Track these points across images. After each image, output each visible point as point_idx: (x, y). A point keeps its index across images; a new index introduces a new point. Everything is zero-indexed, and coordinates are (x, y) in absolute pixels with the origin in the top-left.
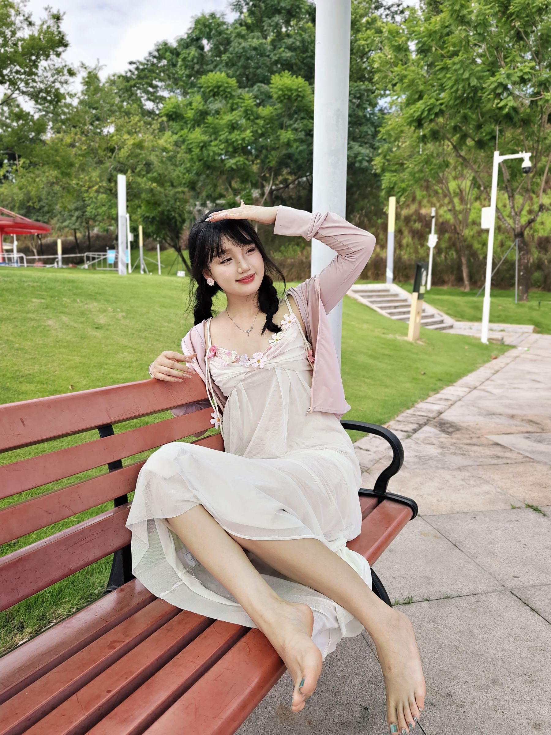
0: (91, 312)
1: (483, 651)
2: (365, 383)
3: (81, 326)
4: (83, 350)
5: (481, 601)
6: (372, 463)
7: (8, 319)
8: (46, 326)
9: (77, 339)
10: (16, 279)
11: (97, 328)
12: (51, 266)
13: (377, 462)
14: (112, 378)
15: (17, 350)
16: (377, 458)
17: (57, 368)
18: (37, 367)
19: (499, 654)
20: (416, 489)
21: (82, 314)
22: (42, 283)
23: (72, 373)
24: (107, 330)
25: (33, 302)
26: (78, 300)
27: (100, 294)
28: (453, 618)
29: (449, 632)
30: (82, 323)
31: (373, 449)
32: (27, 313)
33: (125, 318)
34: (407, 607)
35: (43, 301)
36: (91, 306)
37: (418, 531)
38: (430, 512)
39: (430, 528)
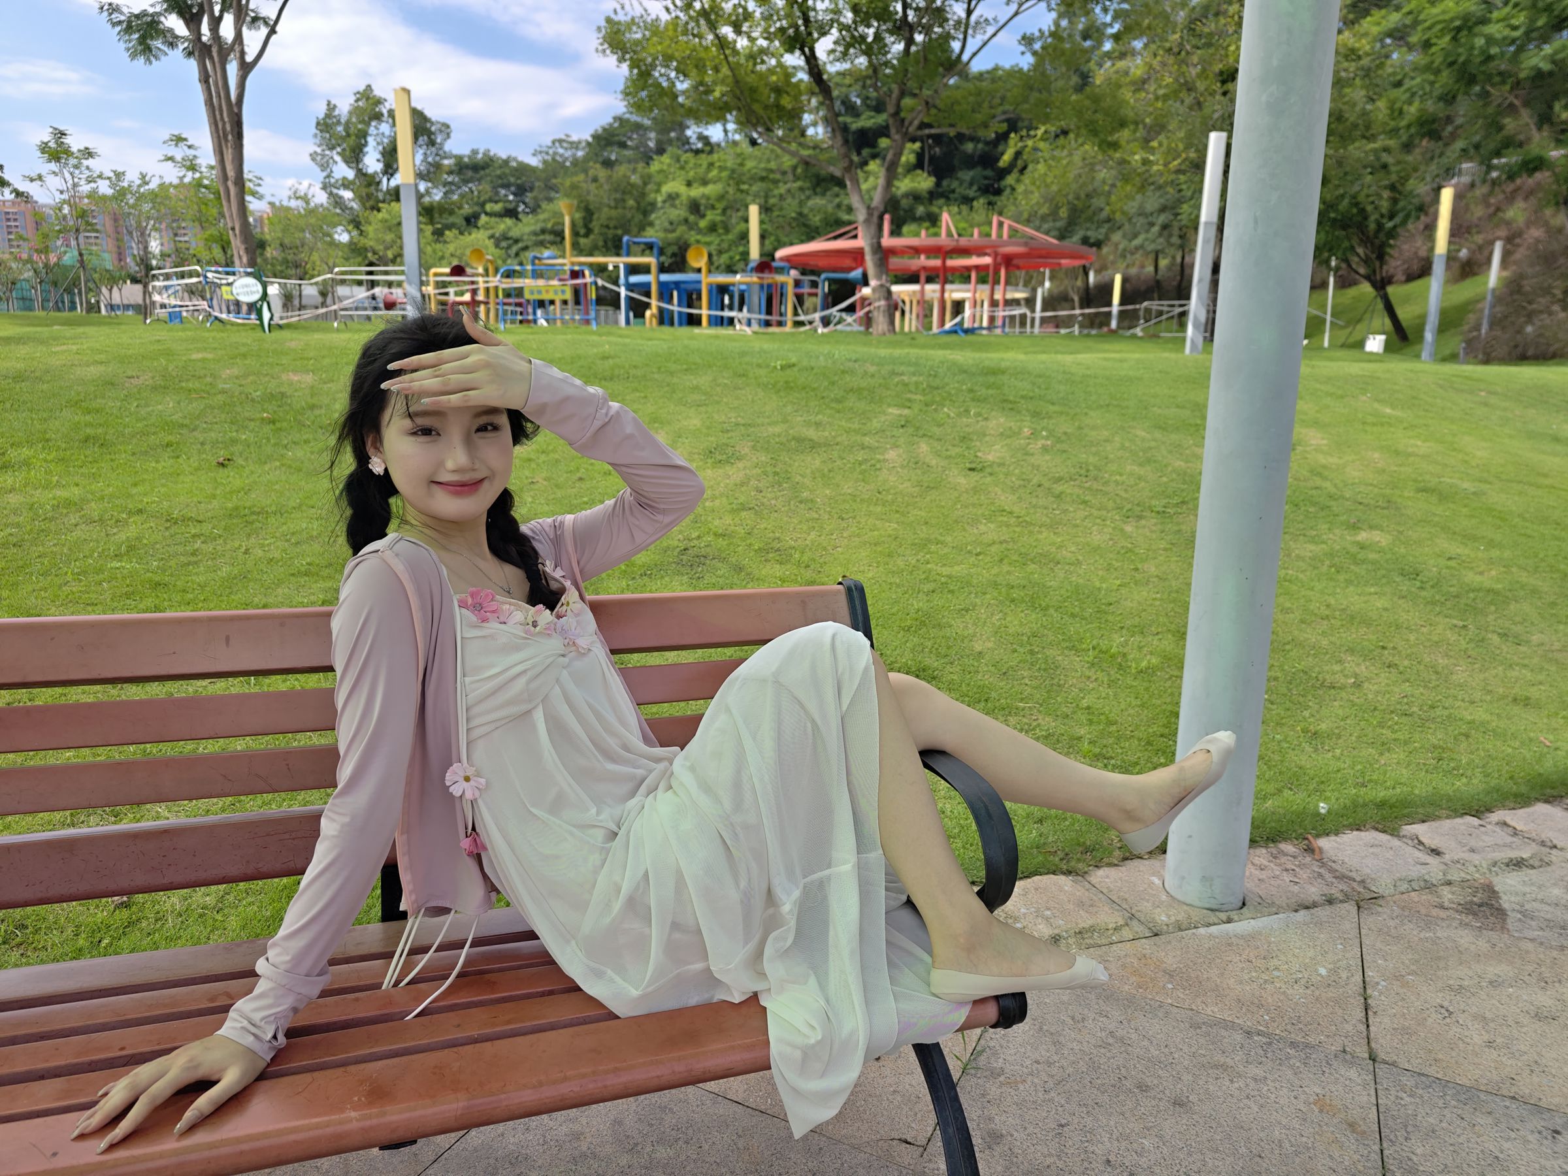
0: (984, 435)
3: (943, 463)
4: (913, 512)
8: (879, 461)
9: (917, 489)
16: (1436, 877)
21: (965, 439)
24: (991, 474)
26: (972, 413)
30: (949, 457)
31: (1454, 854)
36: (992, 424)
37: (1318, 1091)
38: (1420, 1061)
39: (1365, 1098)
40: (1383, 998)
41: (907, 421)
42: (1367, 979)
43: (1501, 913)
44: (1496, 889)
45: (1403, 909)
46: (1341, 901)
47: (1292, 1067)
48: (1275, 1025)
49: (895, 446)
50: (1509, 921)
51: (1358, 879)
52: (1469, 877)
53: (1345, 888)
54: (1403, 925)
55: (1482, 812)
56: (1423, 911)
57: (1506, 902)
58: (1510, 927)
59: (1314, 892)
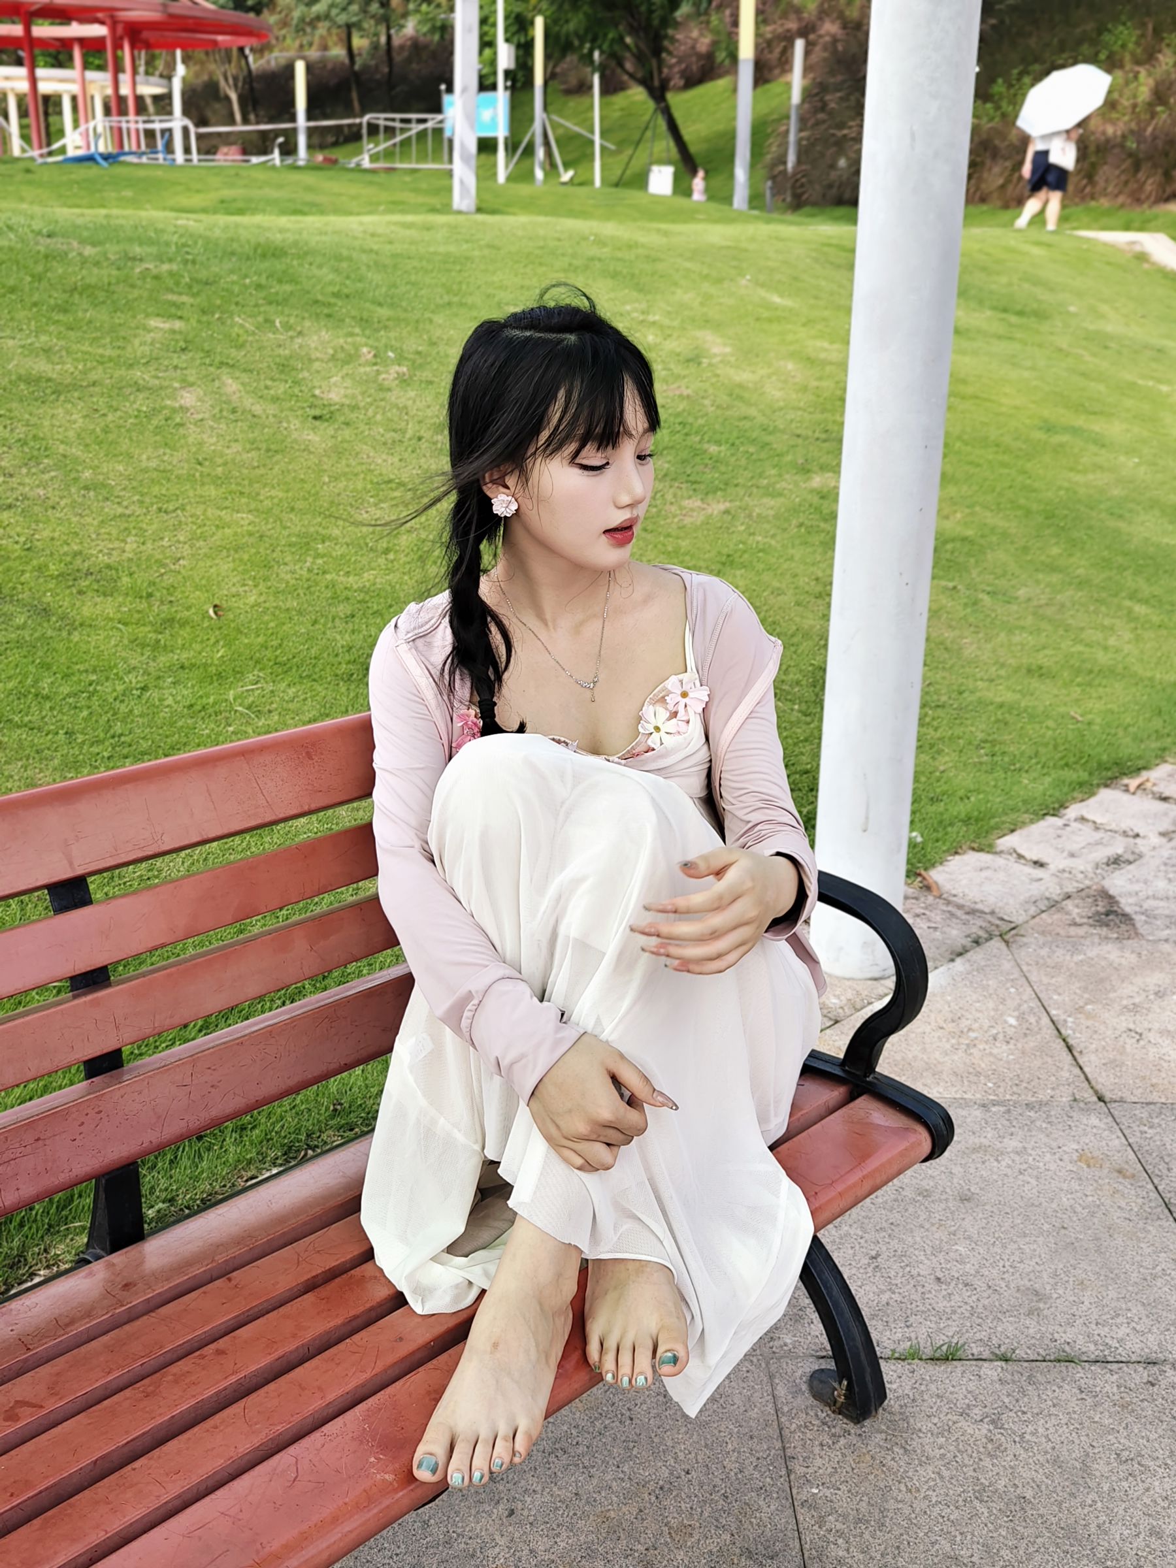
0: (311, 360)
1: (1093, 1528)
2: (1131, 617)
3: (272, 409)
4: (265, 492)
5: (1163, 1384)
6: (1033, 910)
7: (75, 387)
8: (174, 410)
9: (254, 454)
10: (113, 250)
11: (315, 418)
12: (263, 159)
13: (1054, 905)
14: (332, 585)
15: (86, 488)
16: (1055, 892)
17: (186, 550)
18: (131, 545)
19: (1139, 1542)
20: (1135, 1009)
21: (284, 367)
22: (186, 262)
23: (225, 567)
24: (347, 424)
25: (149, 331)
26: (278, 324)
27: (347, 296)
28: (1054, 1421)
29: (1024, 1455)
30: (275, 399)
31: (1057, 862)
32: (131, 366)
33: (404, 381)
34: (940, 1370)
35: (178, 325)
36: (313, 341)
37: (1075, 1146)
38: (1140, 1090)
39: (1117, 1142)
40: (1078, 1035)
41: (186, 341)
42: (1055, 1018)
43: (1126, 918)
44: (1111, 892)
45: (1043, 933)
46: (987, 940)
47: (1040, 1129)
48: (1001, 1090)
49: (187, 384)
50: (1138, 925)
51: (987, 910)
52: (1081, 886)
53: (984, 924)
54: (1054, 952)
55: (1058, 810)
56: (1062, 932)
57: (1127, 905)
58: (1141, 931)
59: (956, 934)
